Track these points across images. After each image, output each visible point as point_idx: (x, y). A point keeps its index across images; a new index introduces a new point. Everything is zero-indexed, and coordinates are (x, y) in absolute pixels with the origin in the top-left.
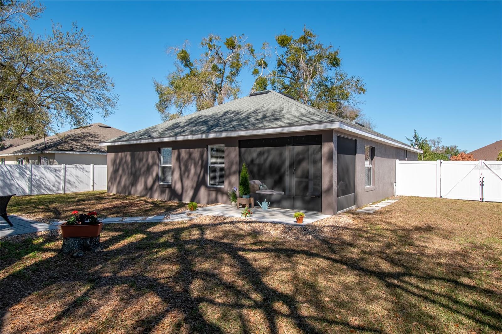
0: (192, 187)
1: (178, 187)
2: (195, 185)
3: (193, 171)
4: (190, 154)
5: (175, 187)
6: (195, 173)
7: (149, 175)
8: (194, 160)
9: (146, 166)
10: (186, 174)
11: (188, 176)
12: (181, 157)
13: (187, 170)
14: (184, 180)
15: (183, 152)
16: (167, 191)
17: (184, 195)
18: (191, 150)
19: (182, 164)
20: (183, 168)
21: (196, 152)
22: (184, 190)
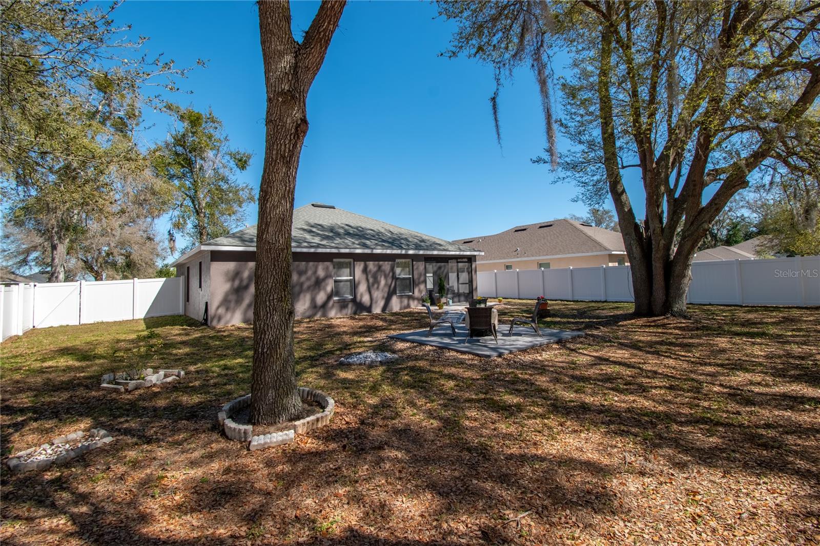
0: (383, 298)
1: (366, 299)
2: (386, 295)
3: (383, 282)
4: (380, 267)
5: (361, 300)
6: (386, 284)
7: (320, 290)
8: (384, 271)
9: (313, 279)
10: (376, 286)
11: (378, 288)
12: (368, 269)
13: (376, 281)
14: (373, 292)
15: (371, 265)
16: (350, 305)
17: (374, 306)
18: (381, 263)
19: (370, 276)
20: (371, 280)
21: (386, 266)
22: (374, 302)
